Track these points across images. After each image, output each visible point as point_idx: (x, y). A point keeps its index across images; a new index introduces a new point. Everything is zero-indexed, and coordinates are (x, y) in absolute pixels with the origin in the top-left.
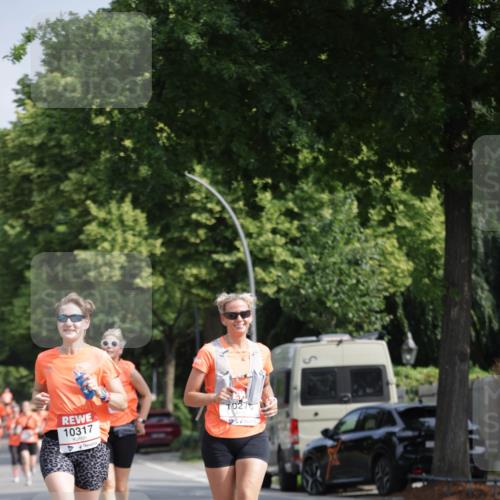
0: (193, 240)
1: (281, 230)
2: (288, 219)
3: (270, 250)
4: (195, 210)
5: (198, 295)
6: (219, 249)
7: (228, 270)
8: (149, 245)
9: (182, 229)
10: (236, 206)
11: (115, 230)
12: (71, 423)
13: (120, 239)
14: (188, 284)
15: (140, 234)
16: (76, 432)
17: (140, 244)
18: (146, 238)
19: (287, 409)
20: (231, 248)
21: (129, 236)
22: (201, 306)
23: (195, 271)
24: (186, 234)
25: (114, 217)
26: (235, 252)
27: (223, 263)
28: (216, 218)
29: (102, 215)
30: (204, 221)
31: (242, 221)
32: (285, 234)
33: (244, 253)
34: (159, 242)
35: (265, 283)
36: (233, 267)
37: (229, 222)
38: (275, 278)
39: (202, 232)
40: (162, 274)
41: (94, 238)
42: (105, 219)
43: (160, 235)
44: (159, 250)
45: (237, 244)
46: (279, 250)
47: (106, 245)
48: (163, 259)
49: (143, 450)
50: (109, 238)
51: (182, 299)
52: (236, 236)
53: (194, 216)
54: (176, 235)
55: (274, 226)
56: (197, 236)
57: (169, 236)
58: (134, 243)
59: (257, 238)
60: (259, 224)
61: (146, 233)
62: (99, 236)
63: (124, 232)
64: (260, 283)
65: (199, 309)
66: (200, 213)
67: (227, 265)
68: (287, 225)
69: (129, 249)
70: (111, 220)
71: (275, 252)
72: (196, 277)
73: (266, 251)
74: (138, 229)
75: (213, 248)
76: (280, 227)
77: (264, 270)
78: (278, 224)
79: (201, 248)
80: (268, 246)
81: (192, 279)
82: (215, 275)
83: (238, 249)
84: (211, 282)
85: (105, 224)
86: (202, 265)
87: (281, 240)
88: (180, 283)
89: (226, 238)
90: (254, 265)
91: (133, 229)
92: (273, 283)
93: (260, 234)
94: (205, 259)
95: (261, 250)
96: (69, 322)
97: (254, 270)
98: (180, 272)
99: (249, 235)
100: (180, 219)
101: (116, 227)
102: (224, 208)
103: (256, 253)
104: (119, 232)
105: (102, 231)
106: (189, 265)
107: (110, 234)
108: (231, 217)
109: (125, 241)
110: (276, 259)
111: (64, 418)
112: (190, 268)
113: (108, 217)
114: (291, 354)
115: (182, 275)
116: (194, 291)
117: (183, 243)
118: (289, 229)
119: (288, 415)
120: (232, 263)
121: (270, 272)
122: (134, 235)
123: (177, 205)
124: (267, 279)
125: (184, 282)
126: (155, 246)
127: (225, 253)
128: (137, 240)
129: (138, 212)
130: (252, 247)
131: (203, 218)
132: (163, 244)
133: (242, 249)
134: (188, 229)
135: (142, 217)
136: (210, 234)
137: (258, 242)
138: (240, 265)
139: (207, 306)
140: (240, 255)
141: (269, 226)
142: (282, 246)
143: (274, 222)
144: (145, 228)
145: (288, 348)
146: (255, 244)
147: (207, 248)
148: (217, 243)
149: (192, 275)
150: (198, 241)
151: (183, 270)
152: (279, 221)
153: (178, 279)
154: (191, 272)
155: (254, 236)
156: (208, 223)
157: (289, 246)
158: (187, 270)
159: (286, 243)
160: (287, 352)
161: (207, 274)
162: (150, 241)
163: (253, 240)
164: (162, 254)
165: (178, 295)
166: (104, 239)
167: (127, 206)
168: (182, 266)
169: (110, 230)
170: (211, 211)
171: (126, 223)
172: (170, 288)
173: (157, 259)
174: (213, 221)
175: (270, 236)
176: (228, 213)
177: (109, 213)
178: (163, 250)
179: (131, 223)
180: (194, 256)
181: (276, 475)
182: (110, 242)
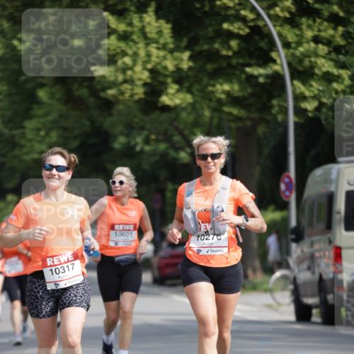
0: (224, 52)
1: (323, 38)
2: (332, 25)
3: (311, 62)
4: (227, 19)
5: (230, 114)
6: (253, 61)
7: (262, 85)
8: (175, 59)
9: (212, 40)
10: (272, 12)
11: (136, 43)
12: (56, 263)
13: (142, 53)
14: (219, 101)
15: (164, 47)
16: (61, 270)
17: (165, 58)
18: (171, 52)
19: (329, 235)
20: (266, 60)
21: (153, 49)
22: (233, 125)
23: (226, 87)
24: (217, 46)
25: (136, 29)
26: (271, 65)
27: (257, 77)
28: (250, 27)
29: (122, 27)
30: (236, 31)
31: (278, 28)
32: (328, 42)
33: (282, 65)
34: (186, 55)
35: (304, 98)
36: (268, 81)
37: (265, 30)
38: (316, 92)
39: (234, 43)
40: (189, 91)
41: (114, 53)
42: (125, 32)
43: (187, 48)
44: (185, 65)
45: (274, 55)
46: (321, 61)
47: (127, 60)
48: (190, 74)
49: (169, 282)
50: (130, 52)
51: (211, 119)
52: (272, 45)
53: (225, 26)
54: (206, 47)
55: (316, 33)
56: (230, 48)
57: (197, 48)
58: (158, 57)
59: (296, 48)
60: (298, 32)
61: (171, 46)
62: (119, 51)
63: (147, 45)
64: (299, 98)
65: (230, 128)
66: (232, 23)
67: (261, 80)
68: (331, 32)
69: (153, 64)
70: (132, 33)
71: (316, 63)
72: (228, 94)
73: (306, 63)
74: (162, 41)
75: (247, 60)
76: (322, 34)
77: (304, 83)
78: (320, 31)
79: (234, 61)
80: (309, 57)
81: (223, 96)
82: (249, 90)
83: (274, 61)
84: (245, 98)
85: (125, 37)
86: (234, 81)
87: (323, 49)
88: (210, 100)
89: (261, 49)
90: (292, 78)
91: (157, 42)
92: (314, 97)
93: (299, 44)
94: (238, 73)
95: (301, 61)
96: (54, 171)
97: (292, 85)
98: (210, 88)
99: (287, 45)
100: (210, 29)
101: (137, 41)
102: (259, 15)
103: (295, 65)
104: (141, 45)
105: (122, 45)
106: (220, 81)
107: (131, 48)
108: (266, 25)
109: (149, 55)
110: (317, 71)
111: (48, 260)
112: (221, 84)
113: (129, 29)
114: (334, 176)
115: (213, 92)
116: (226, 109)
117: (214, 56)
118: (333, 36)
119: (330, 242)
120: (267, 76)
121: (311, 86)
122: (158, 49)
123: (206, 14)
124: (307, 93)
125: (214, 99)
126: (182, 60)
127: (260, 66)
128: (162, 53)
129: (162, 22)
130: (290, 58)
131: (235, 27)
132: (191, 58)
133: (278, 61)
134: (219, 40)
135: (167, 28)
136: (244, 45)
137: (298, 53)
138: (277, 79)
139: (240, 124)
140: (277, 68)
141: (309, 34)
142: (324, 57)
143: (316, 29)
144: (170, 40)
145: (330, 169)
146: (293, 55)
147: (241, 61)
148: (251, 55)
149: (224, 92)
150: (230, 53)
151: (214, 86)
152: (321, 28)
153: (208, 96)
154: (223, 88)
155: (293, 45)
156: (241, 32)
157: (333, 56)
158: (218, 87)
159: (329, 53)
160: (329, 173)
161: (240, 90)
162: (176, 54)
163: (291, 51)
164: (190, 68)
165: (207, 113)
166: (124, 54)
167: (150, 17)
168: (212, 82)
169: (131, 44)
170: (244, 20)
171: (149, 35)
172: (198, 106)
173: (184, 75)
174: (247, 30)
175: (312, 45)
176: (264, 20)
177: (130, 24)
178: (191, 64)
179: (154, 36)
180: (225, 70)
181: (316, 307)
182: (131, 56)
